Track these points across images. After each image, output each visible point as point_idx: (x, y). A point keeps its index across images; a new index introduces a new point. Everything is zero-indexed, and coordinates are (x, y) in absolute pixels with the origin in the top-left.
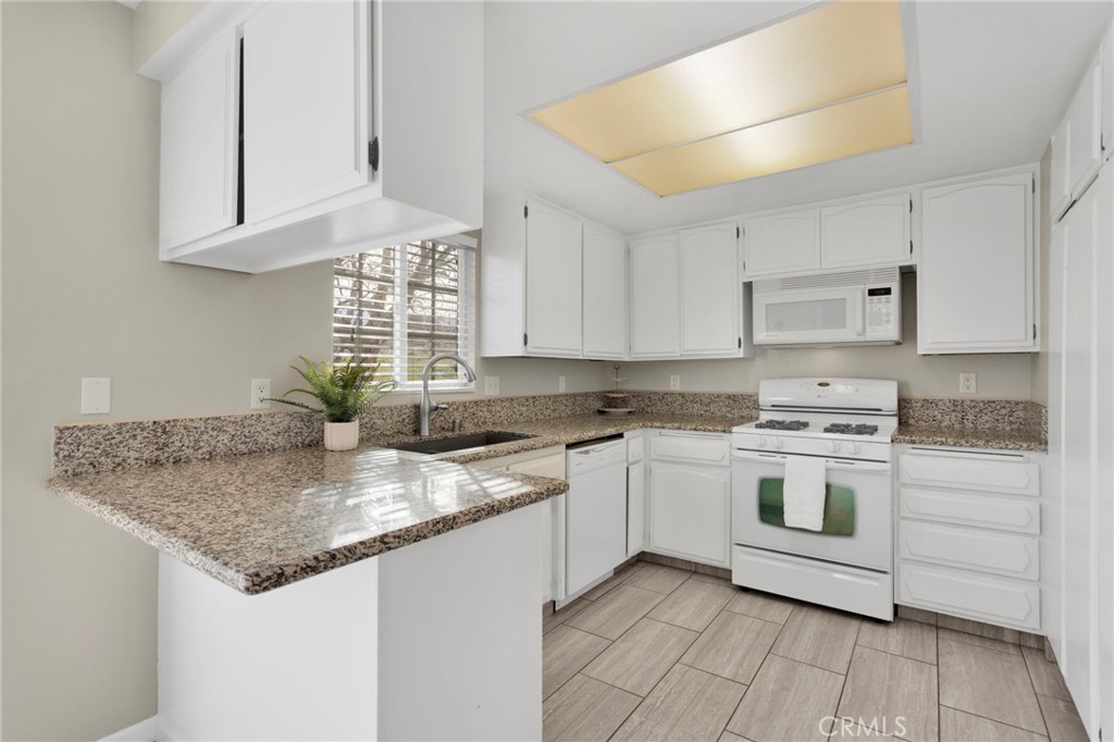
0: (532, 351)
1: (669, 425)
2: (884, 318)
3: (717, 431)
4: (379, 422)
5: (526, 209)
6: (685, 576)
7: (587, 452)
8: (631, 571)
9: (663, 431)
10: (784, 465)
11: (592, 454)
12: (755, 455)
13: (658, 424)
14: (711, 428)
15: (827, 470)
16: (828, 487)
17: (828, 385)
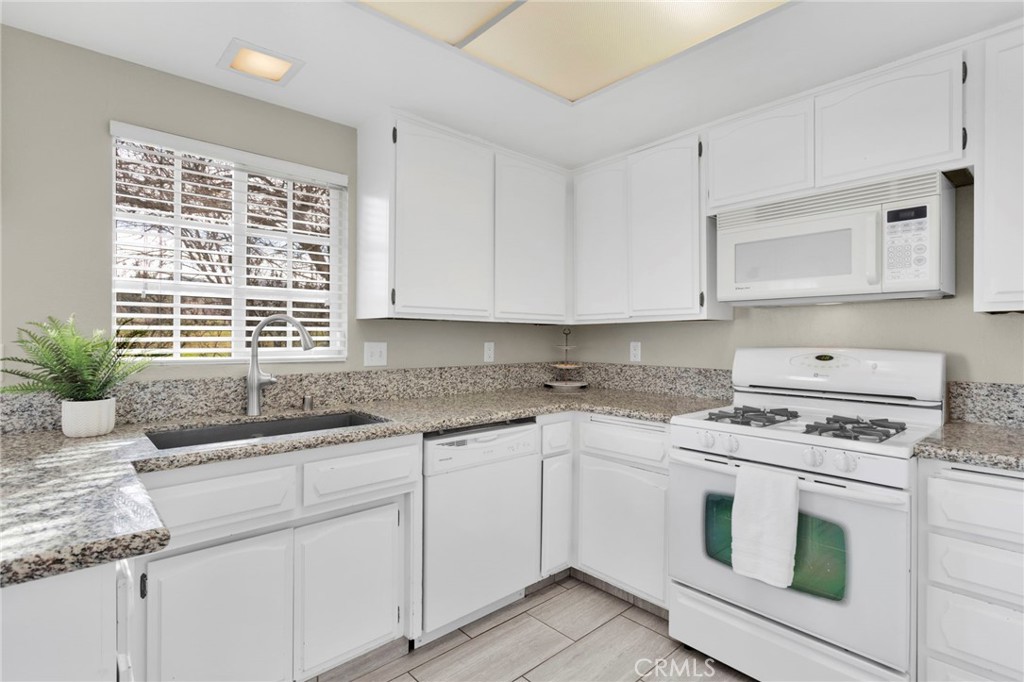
0: (401, 310)
1: (599, 408)
2: (914, 256)
3: (656, 420)
4: (185, 398)
5: (395, 130)
6: (619, 608)
7: (462, 443)
8: (551, 594)
9: (594, 416)
10: (735, 476)
11: (470, 446)
12: (698, 460)
13: (587, 407)
14: (648, 415)
15: (802, 492)
16: (803, 517)
17: (831, 358)
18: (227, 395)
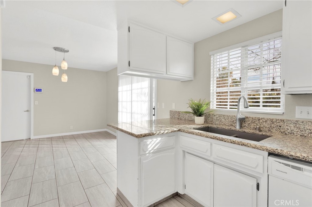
18: (233, 121)
